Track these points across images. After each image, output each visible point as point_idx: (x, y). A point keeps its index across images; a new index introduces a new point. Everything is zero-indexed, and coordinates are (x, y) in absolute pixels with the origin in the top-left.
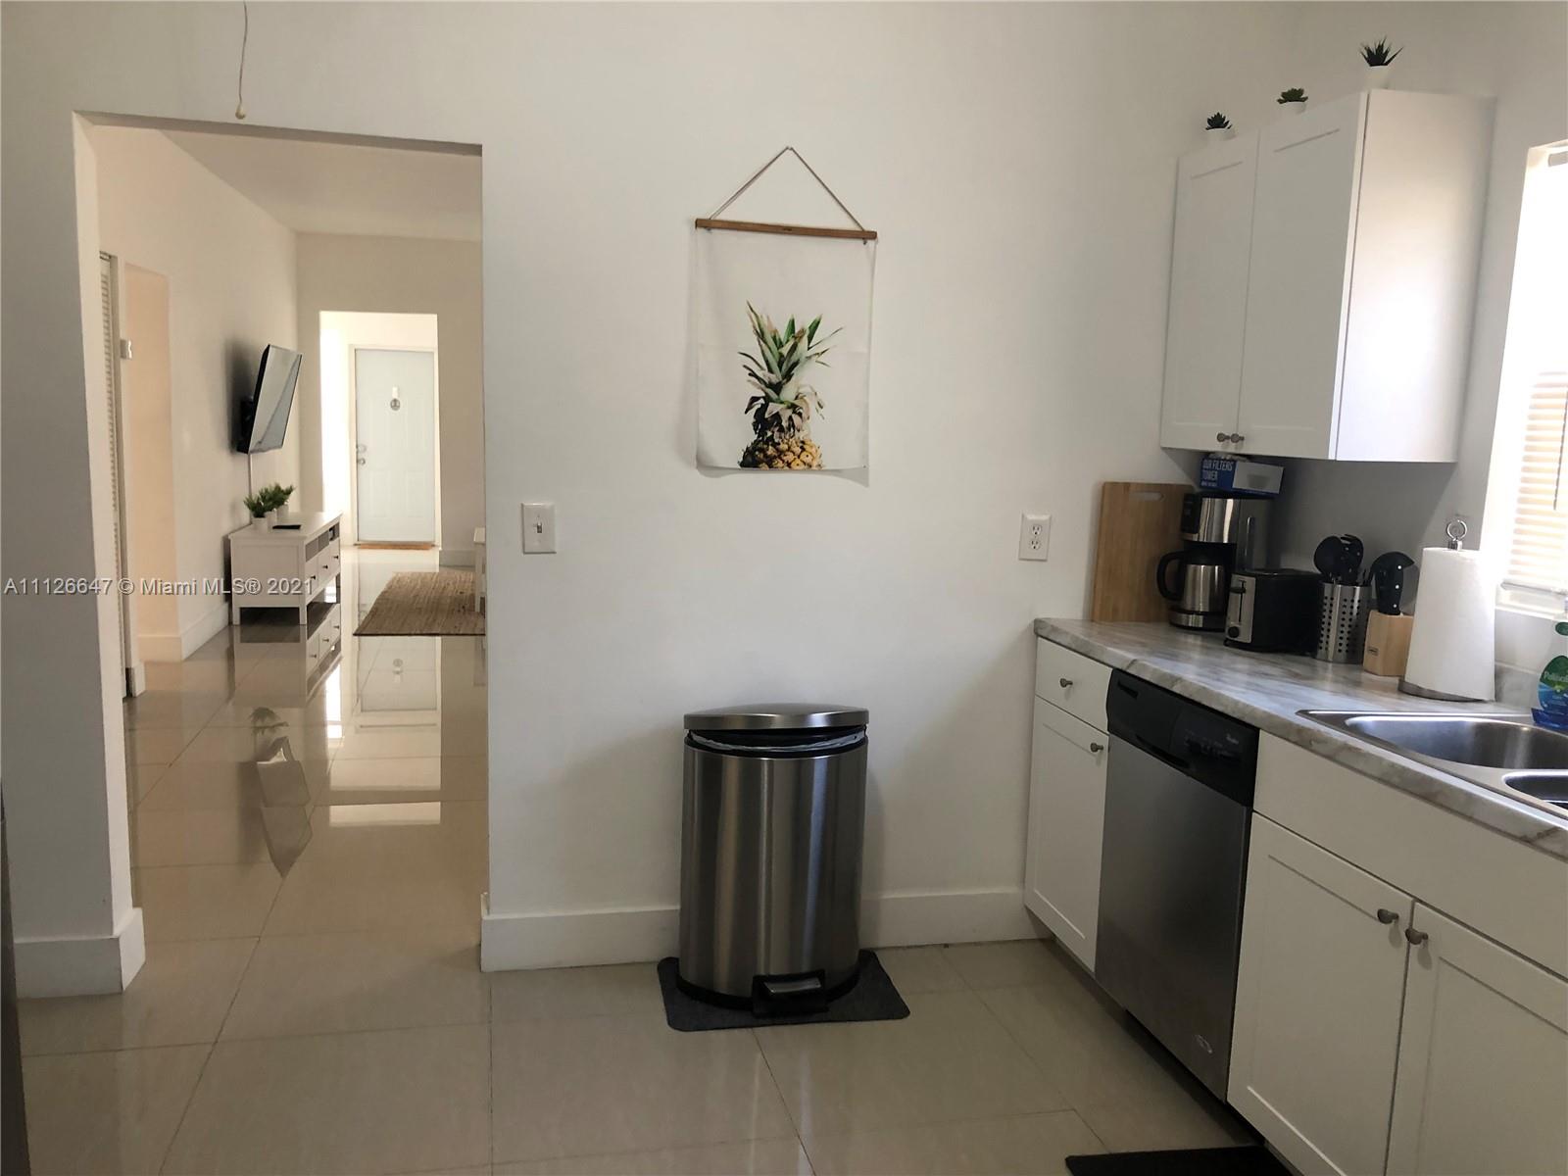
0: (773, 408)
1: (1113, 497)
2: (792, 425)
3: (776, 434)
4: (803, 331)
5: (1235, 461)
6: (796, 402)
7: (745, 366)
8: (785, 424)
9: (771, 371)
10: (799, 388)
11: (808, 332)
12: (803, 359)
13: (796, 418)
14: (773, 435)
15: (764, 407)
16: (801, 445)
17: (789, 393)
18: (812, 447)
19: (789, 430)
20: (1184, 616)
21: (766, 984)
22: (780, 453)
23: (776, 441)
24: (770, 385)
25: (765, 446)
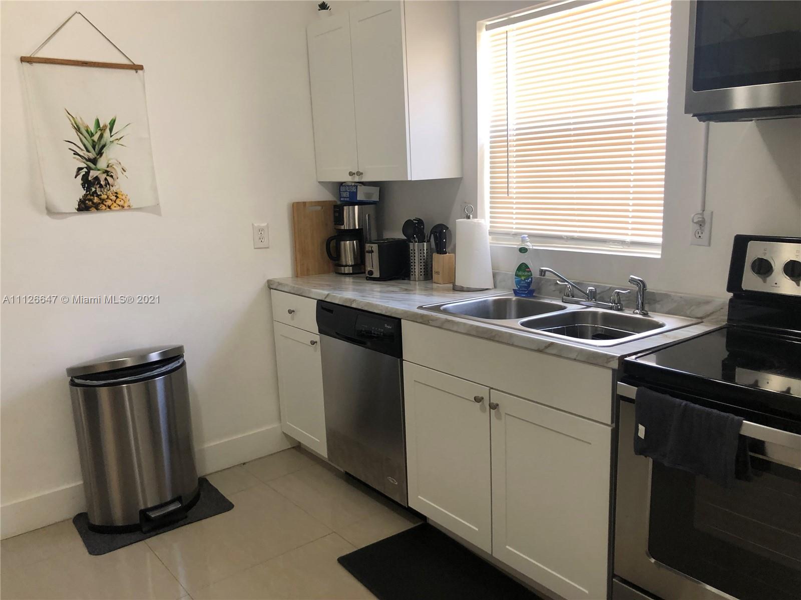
0: (93, 174)
1: (298, 209)
2: (107, 183)
3: (98, 190)
4: (105, 126)
5: (357, 186)
6: (108, 169)
7: (70, 149)
8: (103, 183)
9: (88, 151)
10: (108, 161)
11: (109, 127)
12: (108, 142)
13: (108, 178)
14: (96, 191)
15: (87, 173)
16: (115, 194)
17: (102, 163)
18: (122, 195)
19: (106, 186)
20: (343, 268)
21: (148, 513)
22: (103, 201)
23: (99, 193)
24: (89, 160)
25: (92, 197)
